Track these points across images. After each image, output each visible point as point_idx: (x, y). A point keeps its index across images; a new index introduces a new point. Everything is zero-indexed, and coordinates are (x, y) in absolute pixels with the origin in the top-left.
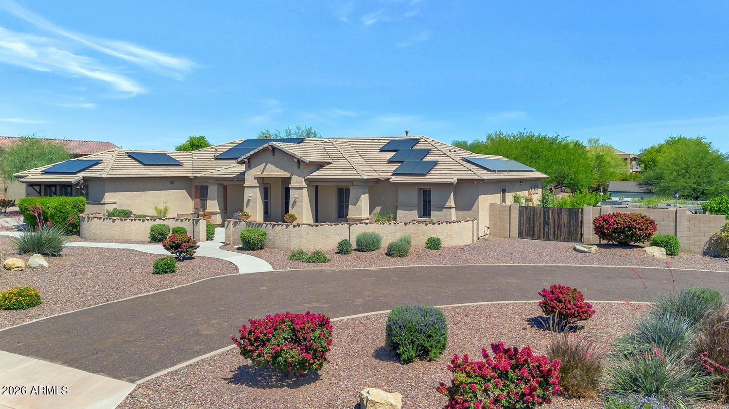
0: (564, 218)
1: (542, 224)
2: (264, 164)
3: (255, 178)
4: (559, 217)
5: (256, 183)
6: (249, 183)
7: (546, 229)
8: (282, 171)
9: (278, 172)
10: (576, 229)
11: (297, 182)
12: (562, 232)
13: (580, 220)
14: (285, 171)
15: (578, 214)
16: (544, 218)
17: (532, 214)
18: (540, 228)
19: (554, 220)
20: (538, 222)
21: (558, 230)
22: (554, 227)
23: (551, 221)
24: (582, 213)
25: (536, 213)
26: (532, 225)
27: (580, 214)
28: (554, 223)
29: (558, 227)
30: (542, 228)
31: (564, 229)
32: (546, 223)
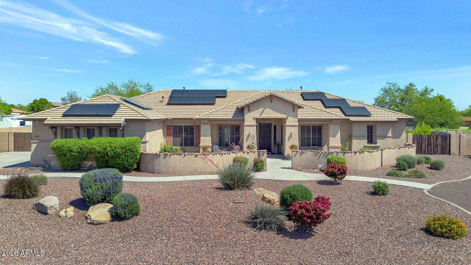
0: (439, 141)
1: (427, 145)
2: (262, 109)
3: (254, 119)
4: (436, 140)
5: (254, 123)
6: (248, 122)
7: (429, 148)
8: (279, 113)
9: (275, 114)
10: (446, 148)
11: (292, 122)
12: (438, 149)
13: (448, 142)
14: (282, 114)
15: (447, 138)
16: (428, 141)
17: (420, 139)
18: (425, 148)
19: (434, 142)
20: (424, 144)
21: (436, 148)
22: (434, 146)
23: (432, 143)
24: (450, 138)
25: (423, 139)
26: (420, 146)
27: (448, 138)
28: (434, 144)
29: (436, 147)
30: (427, 147)
31: (439, 148)
32: (429, 144)
